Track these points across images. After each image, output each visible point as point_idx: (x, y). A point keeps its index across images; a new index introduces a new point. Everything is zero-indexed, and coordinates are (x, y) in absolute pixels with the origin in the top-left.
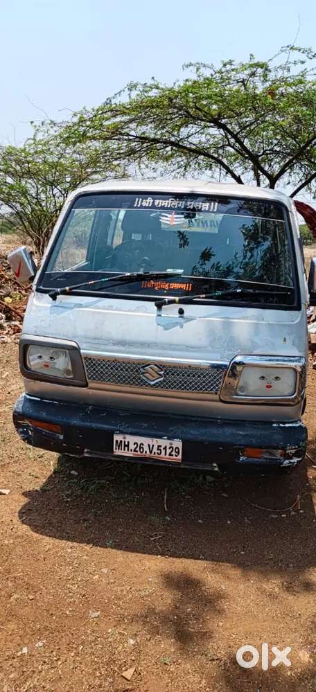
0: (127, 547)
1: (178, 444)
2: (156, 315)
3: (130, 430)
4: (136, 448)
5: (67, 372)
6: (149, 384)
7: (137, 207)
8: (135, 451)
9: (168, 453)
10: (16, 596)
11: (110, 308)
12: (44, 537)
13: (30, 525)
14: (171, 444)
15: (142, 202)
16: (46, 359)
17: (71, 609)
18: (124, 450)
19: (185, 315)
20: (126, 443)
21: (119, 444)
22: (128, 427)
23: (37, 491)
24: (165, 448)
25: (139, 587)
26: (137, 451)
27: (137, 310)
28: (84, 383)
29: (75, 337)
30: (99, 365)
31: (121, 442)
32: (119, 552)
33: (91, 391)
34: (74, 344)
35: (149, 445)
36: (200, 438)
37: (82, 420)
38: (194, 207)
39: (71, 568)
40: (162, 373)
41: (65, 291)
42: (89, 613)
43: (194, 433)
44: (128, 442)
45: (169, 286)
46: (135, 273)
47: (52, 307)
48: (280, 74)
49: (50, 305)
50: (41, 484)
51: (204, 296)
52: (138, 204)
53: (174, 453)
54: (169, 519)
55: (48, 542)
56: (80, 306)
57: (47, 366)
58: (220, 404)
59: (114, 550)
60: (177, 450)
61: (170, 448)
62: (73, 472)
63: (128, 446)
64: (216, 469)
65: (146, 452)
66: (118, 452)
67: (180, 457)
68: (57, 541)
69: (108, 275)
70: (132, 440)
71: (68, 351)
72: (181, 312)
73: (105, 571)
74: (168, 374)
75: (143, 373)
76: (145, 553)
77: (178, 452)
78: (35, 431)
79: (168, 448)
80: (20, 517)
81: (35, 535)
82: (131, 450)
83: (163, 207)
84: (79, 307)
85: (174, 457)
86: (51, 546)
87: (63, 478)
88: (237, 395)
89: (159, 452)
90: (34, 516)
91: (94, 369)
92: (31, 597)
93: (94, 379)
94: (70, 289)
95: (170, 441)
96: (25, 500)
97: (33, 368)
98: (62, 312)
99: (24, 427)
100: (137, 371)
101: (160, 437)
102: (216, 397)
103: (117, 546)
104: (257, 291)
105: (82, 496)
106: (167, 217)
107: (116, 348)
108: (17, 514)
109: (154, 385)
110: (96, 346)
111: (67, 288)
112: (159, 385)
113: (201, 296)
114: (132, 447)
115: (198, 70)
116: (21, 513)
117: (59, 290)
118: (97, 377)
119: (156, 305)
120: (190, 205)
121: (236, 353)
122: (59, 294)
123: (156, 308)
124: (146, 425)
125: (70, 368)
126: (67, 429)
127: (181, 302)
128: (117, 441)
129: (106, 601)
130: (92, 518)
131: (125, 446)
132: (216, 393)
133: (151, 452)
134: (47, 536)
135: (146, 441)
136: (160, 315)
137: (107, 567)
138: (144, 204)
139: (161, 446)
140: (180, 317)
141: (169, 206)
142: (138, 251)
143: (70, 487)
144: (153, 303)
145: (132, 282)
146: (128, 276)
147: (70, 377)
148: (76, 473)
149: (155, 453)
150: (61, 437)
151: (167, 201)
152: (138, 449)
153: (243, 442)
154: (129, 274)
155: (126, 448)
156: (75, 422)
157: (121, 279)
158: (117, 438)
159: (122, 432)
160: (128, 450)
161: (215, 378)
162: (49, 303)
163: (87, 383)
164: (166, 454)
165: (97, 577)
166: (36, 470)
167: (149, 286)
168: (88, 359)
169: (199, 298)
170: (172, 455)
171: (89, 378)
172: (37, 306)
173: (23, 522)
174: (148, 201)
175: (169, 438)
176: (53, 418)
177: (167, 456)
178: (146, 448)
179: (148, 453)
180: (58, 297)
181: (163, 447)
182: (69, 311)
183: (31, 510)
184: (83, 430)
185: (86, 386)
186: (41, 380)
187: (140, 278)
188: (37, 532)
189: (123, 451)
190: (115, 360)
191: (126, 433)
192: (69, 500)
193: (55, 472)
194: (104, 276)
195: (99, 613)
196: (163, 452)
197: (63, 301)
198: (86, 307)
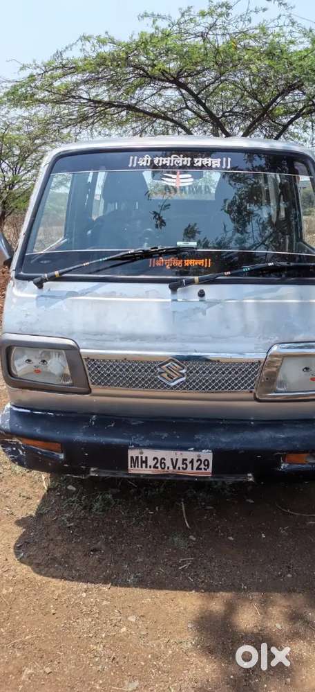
0: (152, 583)
1: (207, 455)
2: (170, 300)
3: (147, 442)
4: (156, 464)
5: (64, 377)
6: (168, 386)
7: (132, 168)
8: (155, 467)
9: (195, 467)
10: (28, 671)
11: (112, 294)
12: (50, 579)
13: (30, 564)
14: (199, 456)
15: (138, 160)
16: (36, 362)
17: (101, 682)
18: (142, 467)
19: (207, 297)
20: (144, 459)
21: (135, 461)
22: (144, 440)
23: (31, 516)
24: (192, 462)
25: (178, 638)
26: (157, 468)
27: (147, 295)
28: (87, 390)
29: (73, 333)
30: (105, 366)
31: (137, 458)
32: (145, 591)
33: (95, 399)
34: (71, 343)
35: (172, 459)
36: (234, 447)
37: (85, 434)
38: (202, 165)
39: (90, 620)
40: (184, 371)
41: (55, 276)
42: (124, 684)
43: (226, 440)
44: (146, 458)
45: (183, 263)
46: (140, 250)
47: (38, 297)
48: (241, 26)
49: (35, 296)
50: (35, 507)
51: (229, 273)
52: (133, 163)
53: (202, 466)
54: (194, 539)
55: (56, 586)
56: (73, 294)
57: (38, 372)
58: (255, 403)
59: (138, 589)
60: (206, 463)
61: (197, 461)
62: (70, 487)
63: (146, 462)
64: (251, 479)
65: (168, 468)
66: (133, 470)
67: (210, 470)
68: (68, 584)
69: (107, 254)
70: (150, 454)
71: (63, 352)
72: (202, 294)
73: (132, 619)
74: (191, 372)
75: (160, 373)
76: (176, 589)
77: (208, 465)
78: (27, 449)
79: (195, 461)
80: (17, 554)
81: (39, 577)
82: (150, 467)
83: (164, 166)
84: (73, 296)
85: (203, 471)
86: (60, 591)
87: (60, 495)
88: (276, 392)
89: (184, 466)
90: (33, 550)
91: (99, 373)
92: (48, 670)
93: (99, 384)
94: (60, 274)
95: (198, 453)
96: (18, 531)
97: (19, 375)
98: (52, 304)
99: (12, 446)
100: (152, 371)
101: (185, 449)
102: (251, 396)
103: (141, 583)
104: (292, 264)
105: (85, 518)
106: (171, 178)
107: (123, 344)
108: (12, 550)
109: (175, 386)
110: (100, 343)
111: (56, 273)
112: (181, 387)
113: (225, 273)
114: (151, 462)
115: (154, 22)
116: (18, 548)
117: (46, 275)
118: (102, 381)
119: (170, 287)
120: (198, 161)
121: (273, 341)
122: (46, 281)
123: (170, 291)
124: (166, 435)
125: (68, 371)
126: (68, 447)
127: (202, 282)
128: (132, 458)
129: (143, 663)
130: (103, 547)
131: (142, 462)
132: (251, 392)
133: (174, 467)
134: (53, 577)
135: (168, 455)
136: (176, 300)
137: (134, 613)
138: (141, 163)
139: (186, 460)
140: (201, 301)
141: (172, 165)
142: (139, 222)
143: (70, 508)
144: (167, 286)
145: (135, 260)
146: (131, 254)
147: (68, 383)
148: (74, 489)
149: (179, 468)
150: (62, 456)
151: (169, 158)
152: (158, 465)
153: (285, 447)
154: (133, 251)
155: (144, 465)
156: (79, 437)
157: (122, 258)
158: (132, 453)
159: (137, 446)
160: (146, 467)
161: (249, 373)
162: (34, 293)
163: (90, 389)
164: (192, 469)
165: (124, 629)
166: (26, 489)
167: (159, 264)
168: (91, 360)
169: (224, 275)
170: (201, 469)
171: (93, 384)
172: (19, 298)
173: (21, 561)
174: (145, 159)
175: (196, 450)
176: (49, 434)
177: (195, 470)
178: (169, 463)
179: (171, 468)
180: (45, 284)
181: (189, 460)
182: (60, 303)
183: (28, 543)
184: (89, 446)
185: (89, 392)
186: (31, 389)
187: (146, 255)
188: (39, 573)
189: (140, 468)
190: (125, 359)
191: (144, 447)
192: (72, 524)
193: (49, 490)
194: (101, 254)
195: (136, 683)
196: (189, 466)
197: (51, 290)
198: (82, 294)
